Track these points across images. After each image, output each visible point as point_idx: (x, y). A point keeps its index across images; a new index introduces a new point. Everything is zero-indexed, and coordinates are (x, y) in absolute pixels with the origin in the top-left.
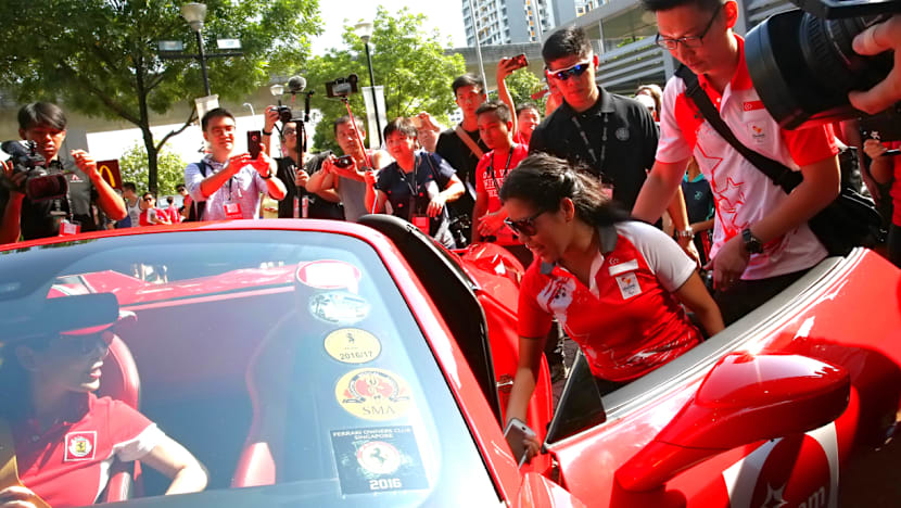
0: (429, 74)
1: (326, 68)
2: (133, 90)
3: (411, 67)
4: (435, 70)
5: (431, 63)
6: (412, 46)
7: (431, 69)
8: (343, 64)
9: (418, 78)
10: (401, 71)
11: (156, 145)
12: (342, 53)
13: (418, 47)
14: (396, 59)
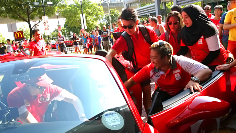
0: (94, 11)
1: (69, 8)
2: (26, 14)
3: (90, 9)
4: (96, 10)
5: (94, 8)
6: (90, 3)
7: (95, 9)
8: (73, 8)
9: (91, 11)
10: (88, 10)
11: (32, 28)
12: (73, 5)
13: (92, 4)
14: (86, 7)
